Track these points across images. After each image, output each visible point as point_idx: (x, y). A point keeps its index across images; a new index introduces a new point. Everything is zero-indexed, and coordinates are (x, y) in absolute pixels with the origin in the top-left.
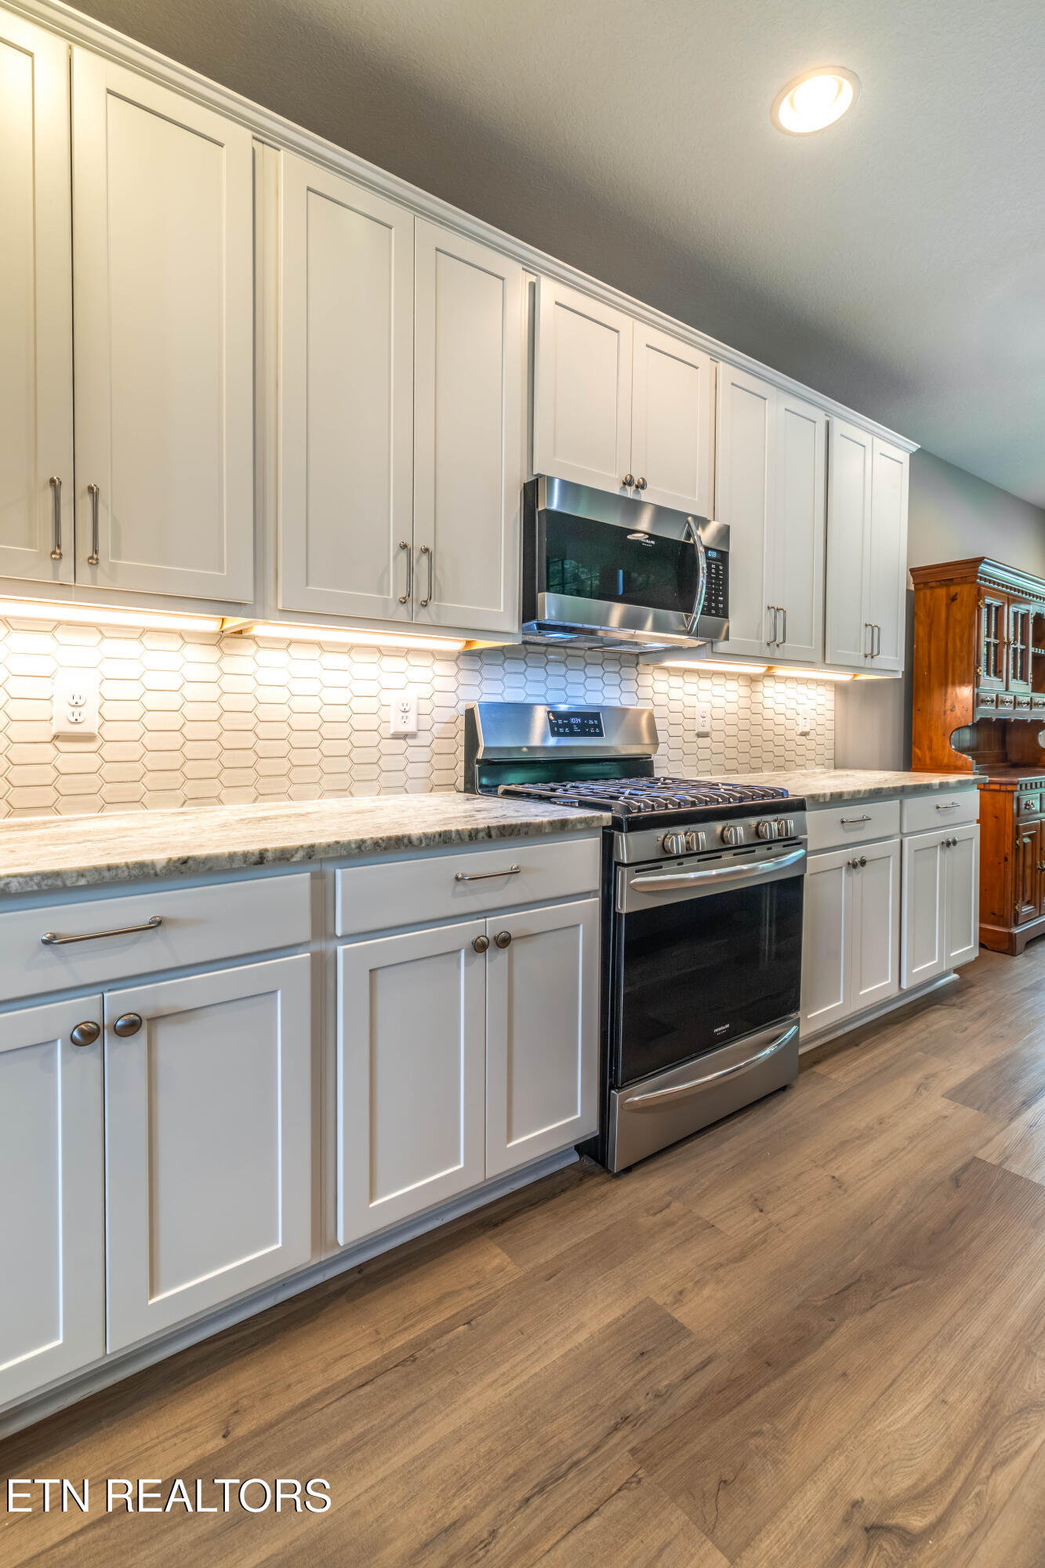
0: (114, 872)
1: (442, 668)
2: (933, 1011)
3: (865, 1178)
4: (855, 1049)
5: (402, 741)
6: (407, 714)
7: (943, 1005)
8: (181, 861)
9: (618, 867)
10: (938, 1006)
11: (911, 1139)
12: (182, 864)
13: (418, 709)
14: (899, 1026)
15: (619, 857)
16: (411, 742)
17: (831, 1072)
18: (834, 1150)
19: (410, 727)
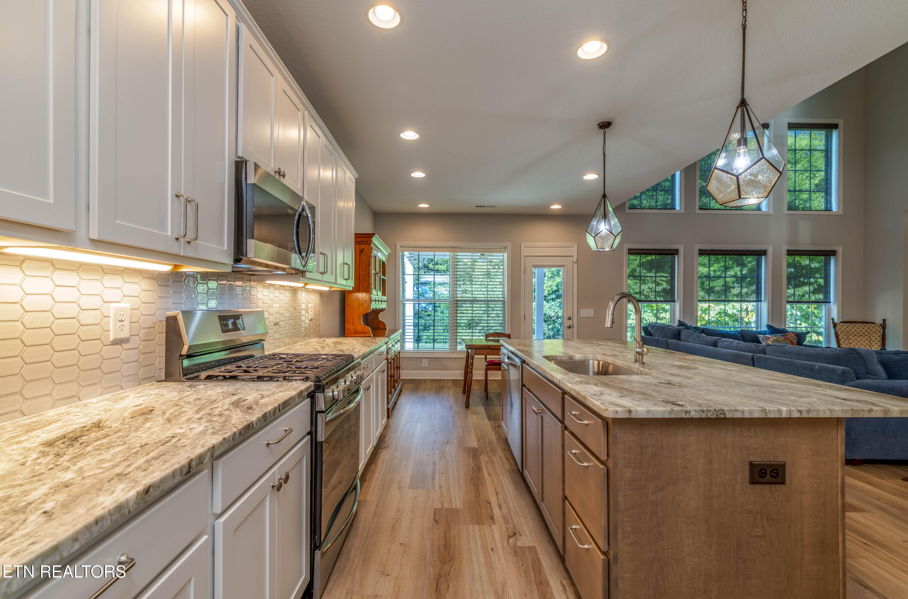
0: (100, 524)
1: (145, 284)
2: (379, 455)
3: (410, 538)
4: (366, 482)
5: (119, 346)
6: (123, 323)
7: (381, 449)
8: (145, 491)
9: (319, 415)
10: (380, 450)
11: (412, 512)
12: (146, 494)
13: (131, 318)
14: (373, 465)
15: (320, 407)
16: (125, 346)
17: (366, 497)
18: (392, 532)
19: (125, 334)
